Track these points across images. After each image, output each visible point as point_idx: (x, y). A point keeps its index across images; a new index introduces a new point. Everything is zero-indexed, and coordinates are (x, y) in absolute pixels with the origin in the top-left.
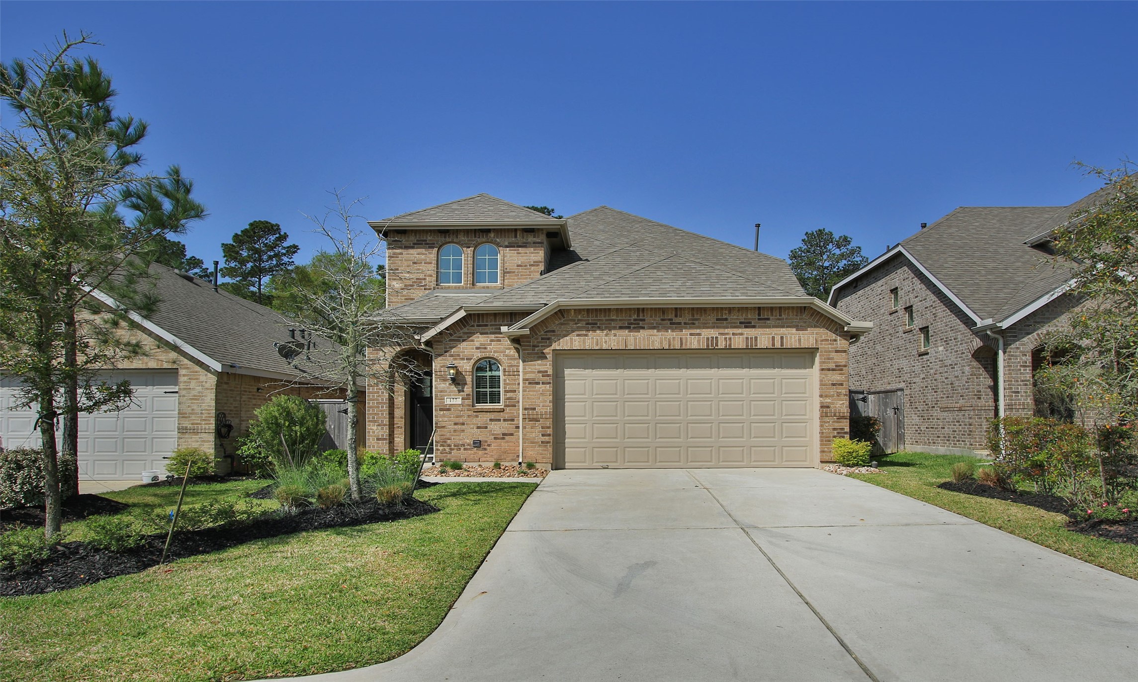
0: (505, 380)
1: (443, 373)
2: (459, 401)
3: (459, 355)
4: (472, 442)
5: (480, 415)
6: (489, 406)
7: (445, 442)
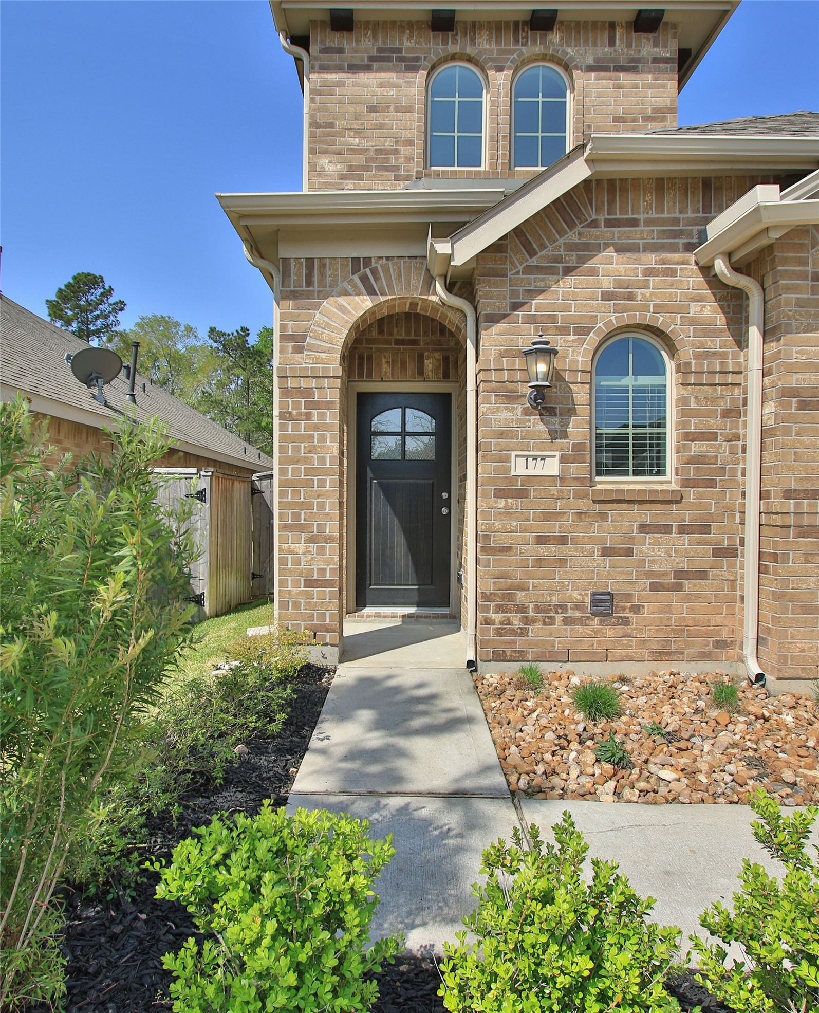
0: (683, 401)
1: (505, 376)
2: (552, 467)
3: (553, 318)
4: (588, 600)
5: (613, 511)
6: (630, 483)
7: (510, 597)
